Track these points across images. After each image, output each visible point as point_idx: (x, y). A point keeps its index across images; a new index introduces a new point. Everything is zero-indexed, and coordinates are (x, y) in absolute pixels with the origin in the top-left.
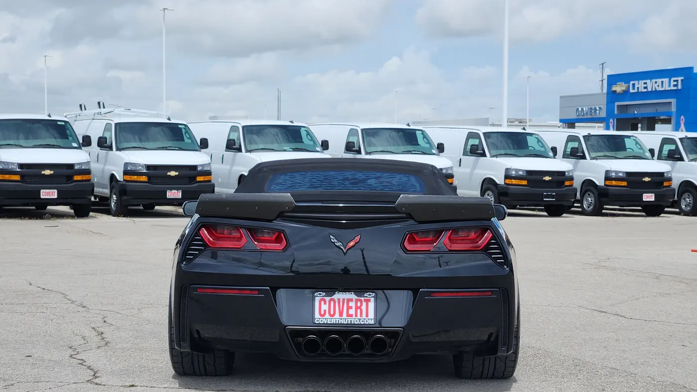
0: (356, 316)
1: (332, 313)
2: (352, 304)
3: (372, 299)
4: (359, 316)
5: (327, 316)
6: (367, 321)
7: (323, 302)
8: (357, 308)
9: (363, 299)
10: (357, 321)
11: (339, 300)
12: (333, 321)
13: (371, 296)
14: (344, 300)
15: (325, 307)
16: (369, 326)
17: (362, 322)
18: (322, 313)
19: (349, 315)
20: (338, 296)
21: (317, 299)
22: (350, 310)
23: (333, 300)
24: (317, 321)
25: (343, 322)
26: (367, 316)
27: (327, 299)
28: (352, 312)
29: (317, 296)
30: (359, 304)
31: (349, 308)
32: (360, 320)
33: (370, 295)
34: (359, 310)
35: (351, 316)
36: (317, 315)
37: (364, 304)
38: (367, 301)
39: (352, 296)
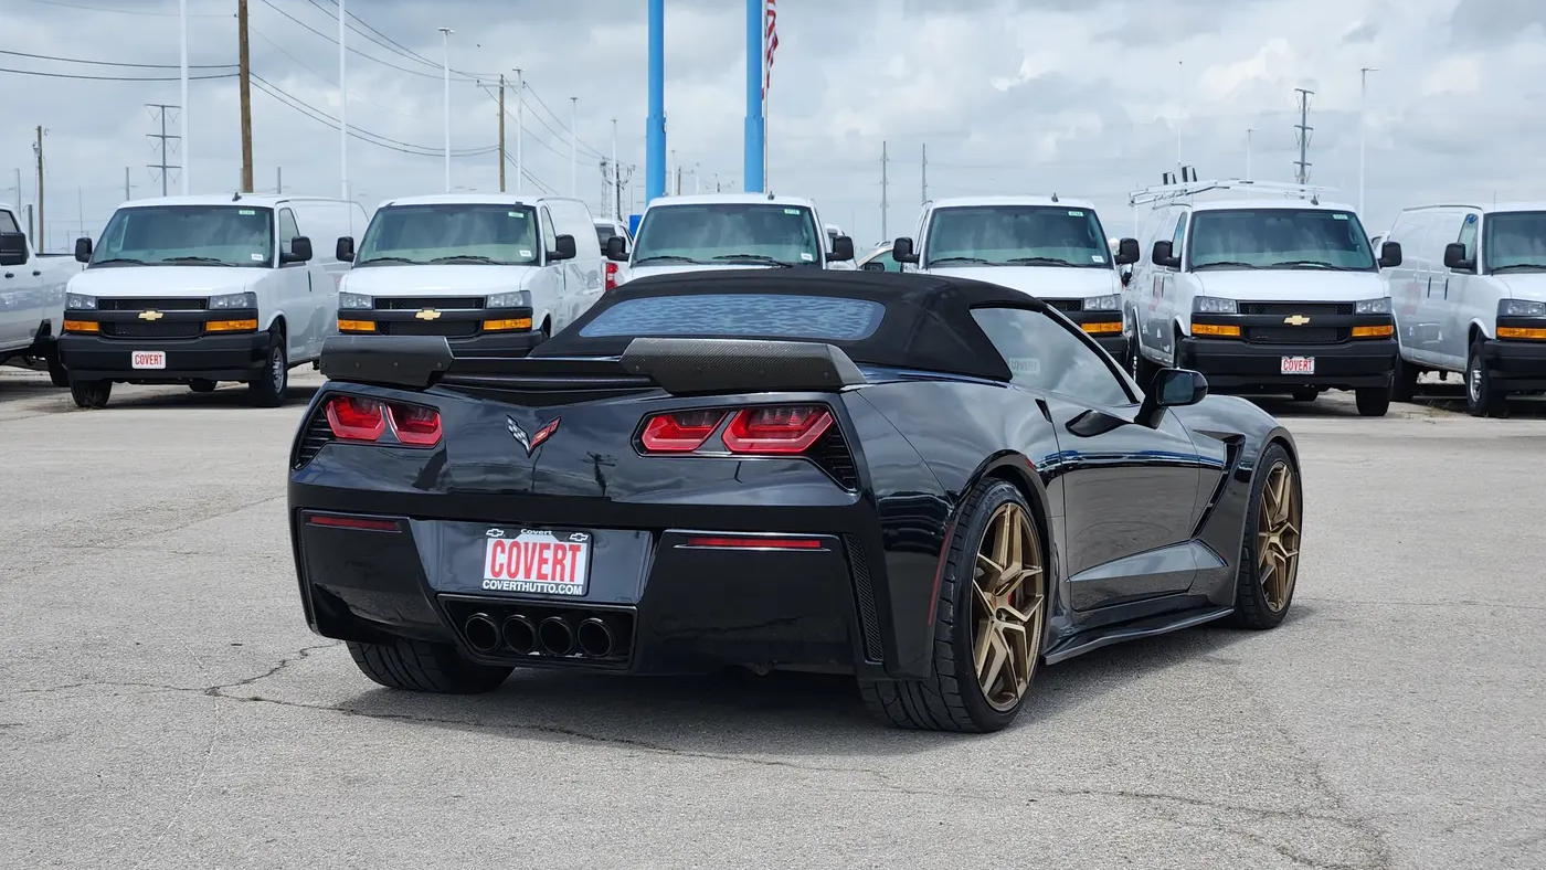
0: (553, 578)
1: (513, 570)
2: (548, 554)
3: (584, 547)
4: (558, 581)
5: (504, 576)
6: (569, 589)
7: (499, 549)
8: (556, 562)
9: (567, 544)
10: (552, 588)
11: (527, 544)
12: (513, 587)
13: (580, 540)
14: (535, 545)
15: (502, 558)
16: (573, 598)
17: (562, 590)
18: (497, 569)
19: (541, 576)
20: (527, 537)
21: (491, 543)
22: (543, 566)
23: (516, 545)
24: (487, 585)
25: (529, 588)
26: (572, 579)
27: (508, 542)
28: (547, 569)
29: (490, 537)
30: (560, 553)
31: (543, 561)
32: (557, 585)
33: (579, 537)
34: (559, 567)
35: (545, 577)
36: (487, 573)
37: (569, 554)
38: (575, 550)
39: (547, 538)
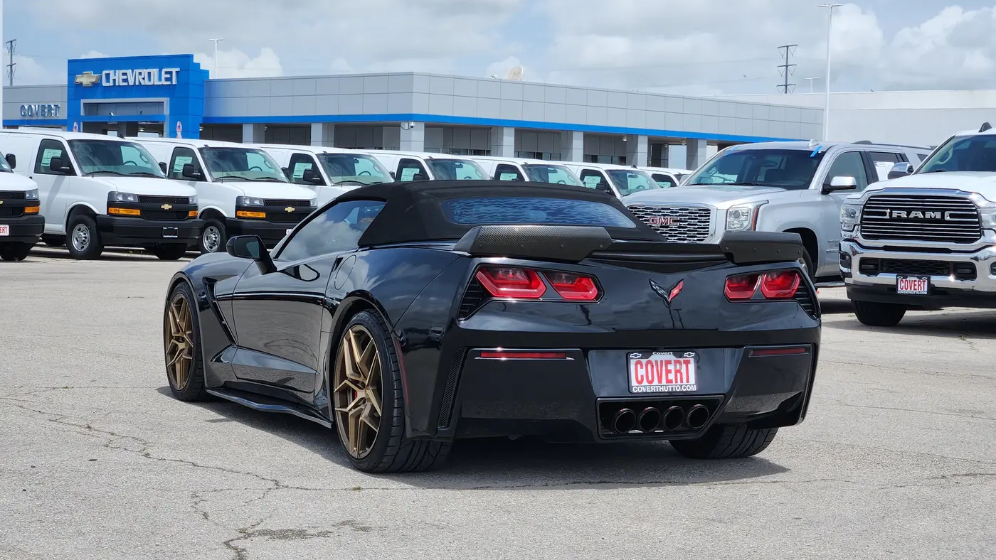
0: (677, 381)
1: (650, 379)
2: (671, 367)
3: (692, 360)
4: (679, 383)
5: (645, 383)
6: (688, 388)
7: (639, 366)
8: (676, 371)
9: (682, 360)
10: (678, 388)
11: (656, 362)
12: (653, 389)
13: (690, 356)
14: (662, 362)
15: (642, 372)
16: (686, 394)
17: (685, 388)
18: (640, 379)
19: (669, 381)
20: (656, 357)
21: (633, 362)
22: (669, 374)
23: (650, 362)
24: (635, 389)
25: (664, 389)
26: (688, 381)
27: (644, 361)
28: (672, 376)
29: (633, 358)
30: (678, 367)
31: (668, 372)
32: (681, 386)
33: (689, 355)
34: (678, 374)
35: (671, 381)
36: (634, 383)
37: (684, 366)
38: (687, 363)
39: (669, 356)
